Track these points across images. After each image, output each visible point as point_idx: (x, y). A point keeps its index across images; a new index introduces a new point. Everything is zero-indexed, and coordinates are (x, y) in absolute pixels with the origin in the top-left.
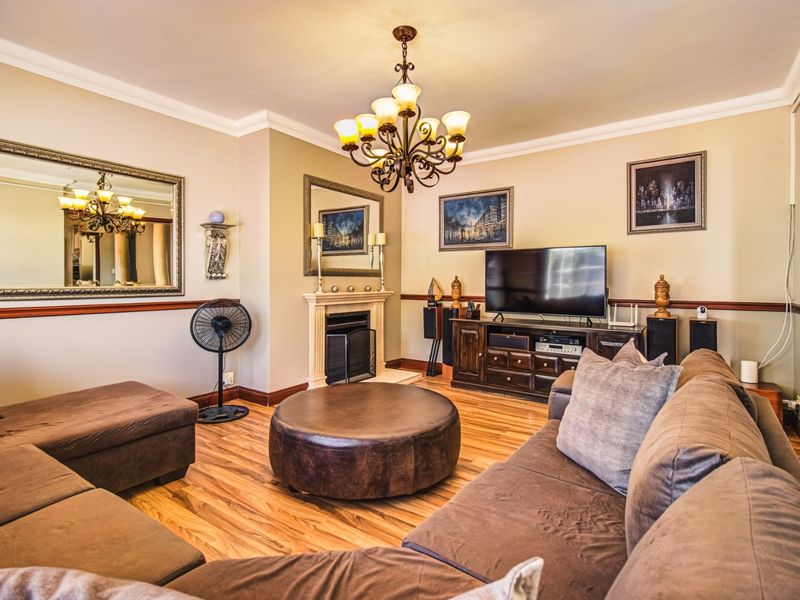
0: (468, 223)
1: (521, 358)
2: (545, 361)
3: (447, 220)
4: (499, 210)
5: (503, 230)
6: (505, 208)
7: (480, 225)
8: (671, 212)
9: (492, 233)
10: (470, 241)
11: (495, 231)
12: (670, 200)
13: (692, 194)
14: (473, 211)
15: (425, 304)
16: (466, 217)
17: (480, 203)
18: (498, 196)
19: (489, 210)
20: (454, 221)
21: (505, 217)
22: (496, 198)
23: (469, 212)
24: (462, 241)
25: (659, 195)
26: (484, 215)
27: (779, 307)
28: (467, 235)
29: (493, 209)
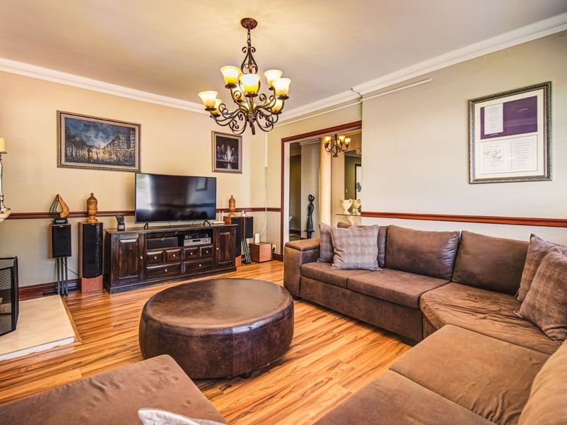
0: (96, 144)
1: (174, 253)
2: (191, 251)
3: (69, 138)
4: (128, 140)
5: (132, 156)
6: (134, 140)
7: (109, 149)
8: (230, 163)
9: (122, 158)
10: (97, 162)
11: (125, 157)
12: (229, 157)
13: (237, 155)
14: (101, 134)
15: (49, 221)
16: (93, 138)
17: (109, 129)
18: (128, 128)
19: (118, 138)
20: (78, 139)
21: (134, 147)
22: (126, 130)
23: (97, 135)
24: (89, 160)
25: (225, 153)
26: (113, 141)
27: (263, 209)
28: (95, 156)
29: (123, 138)
